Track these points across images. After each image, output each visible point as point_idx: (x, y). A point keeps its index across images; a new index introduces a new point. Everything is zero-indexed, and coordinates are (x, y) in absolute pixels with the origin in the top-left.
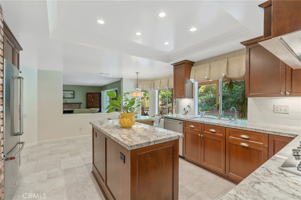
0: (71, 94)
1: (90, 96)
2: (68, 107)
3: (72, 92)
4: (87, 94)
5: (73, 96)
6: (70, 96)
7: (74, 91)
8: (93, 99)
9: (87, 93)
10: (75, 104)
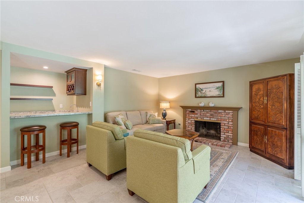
0: (217, 88)
1: (259, 89)
2: (211, 115)
3: (220, 84)
4: (252, 84)
5: (222, 93)
6: (216, 93)
7: (223, 82)
8: (266, 98)
9: (250, 82)
10: (225, 109)
